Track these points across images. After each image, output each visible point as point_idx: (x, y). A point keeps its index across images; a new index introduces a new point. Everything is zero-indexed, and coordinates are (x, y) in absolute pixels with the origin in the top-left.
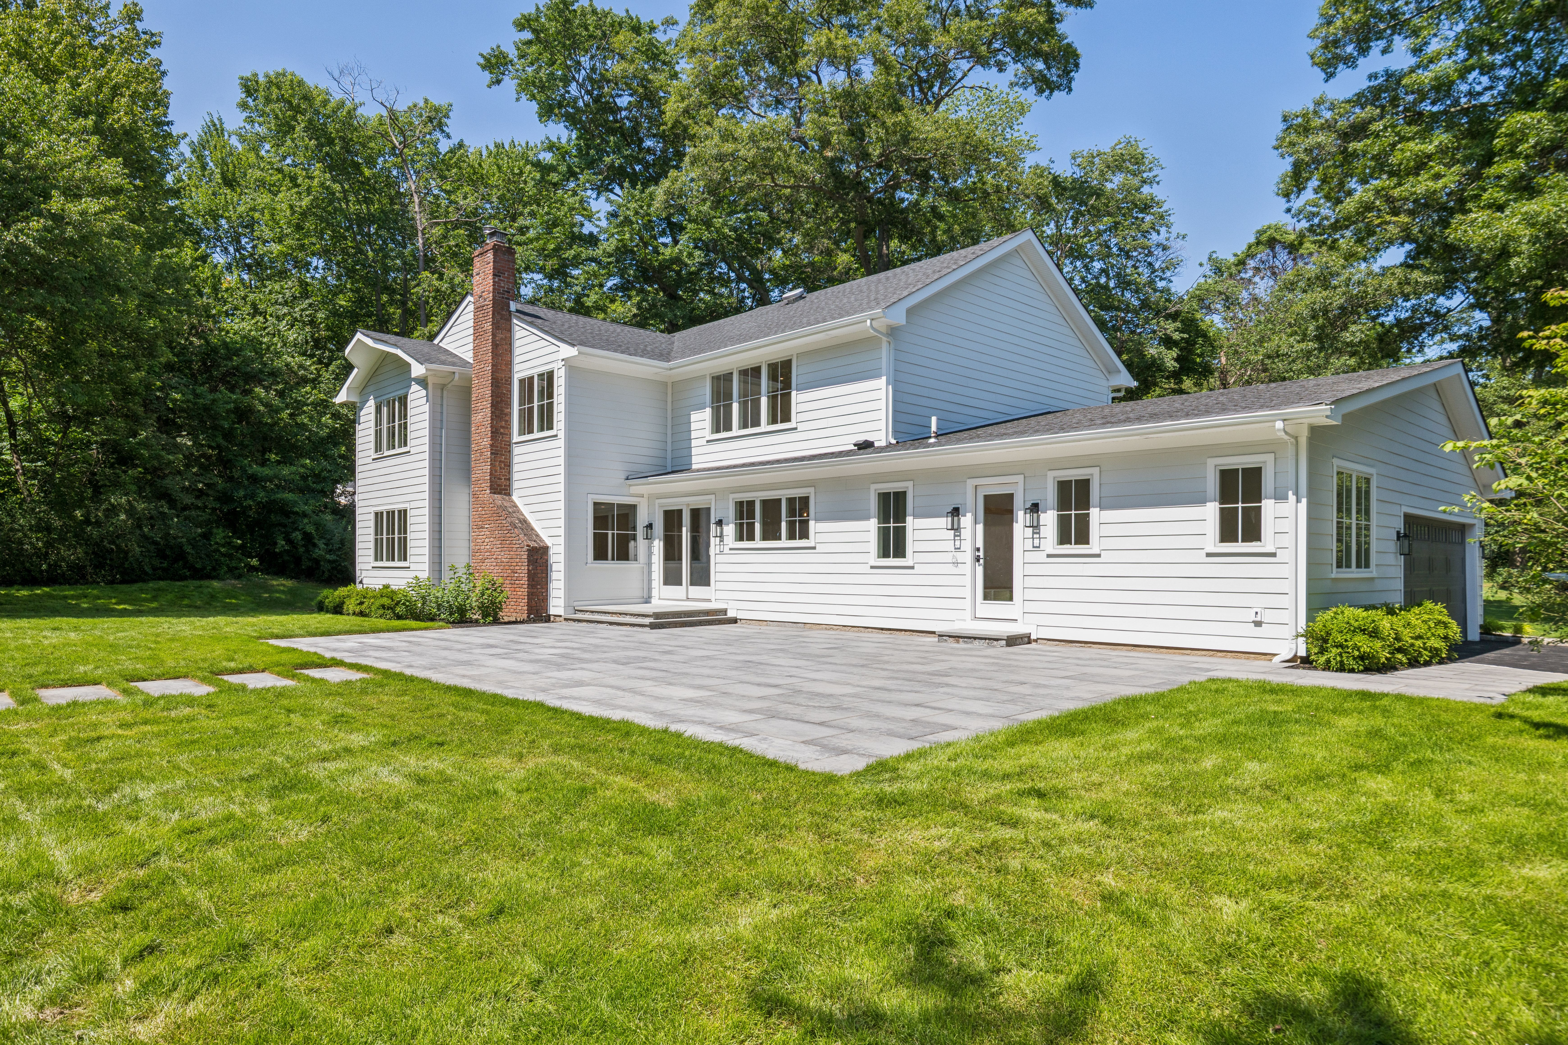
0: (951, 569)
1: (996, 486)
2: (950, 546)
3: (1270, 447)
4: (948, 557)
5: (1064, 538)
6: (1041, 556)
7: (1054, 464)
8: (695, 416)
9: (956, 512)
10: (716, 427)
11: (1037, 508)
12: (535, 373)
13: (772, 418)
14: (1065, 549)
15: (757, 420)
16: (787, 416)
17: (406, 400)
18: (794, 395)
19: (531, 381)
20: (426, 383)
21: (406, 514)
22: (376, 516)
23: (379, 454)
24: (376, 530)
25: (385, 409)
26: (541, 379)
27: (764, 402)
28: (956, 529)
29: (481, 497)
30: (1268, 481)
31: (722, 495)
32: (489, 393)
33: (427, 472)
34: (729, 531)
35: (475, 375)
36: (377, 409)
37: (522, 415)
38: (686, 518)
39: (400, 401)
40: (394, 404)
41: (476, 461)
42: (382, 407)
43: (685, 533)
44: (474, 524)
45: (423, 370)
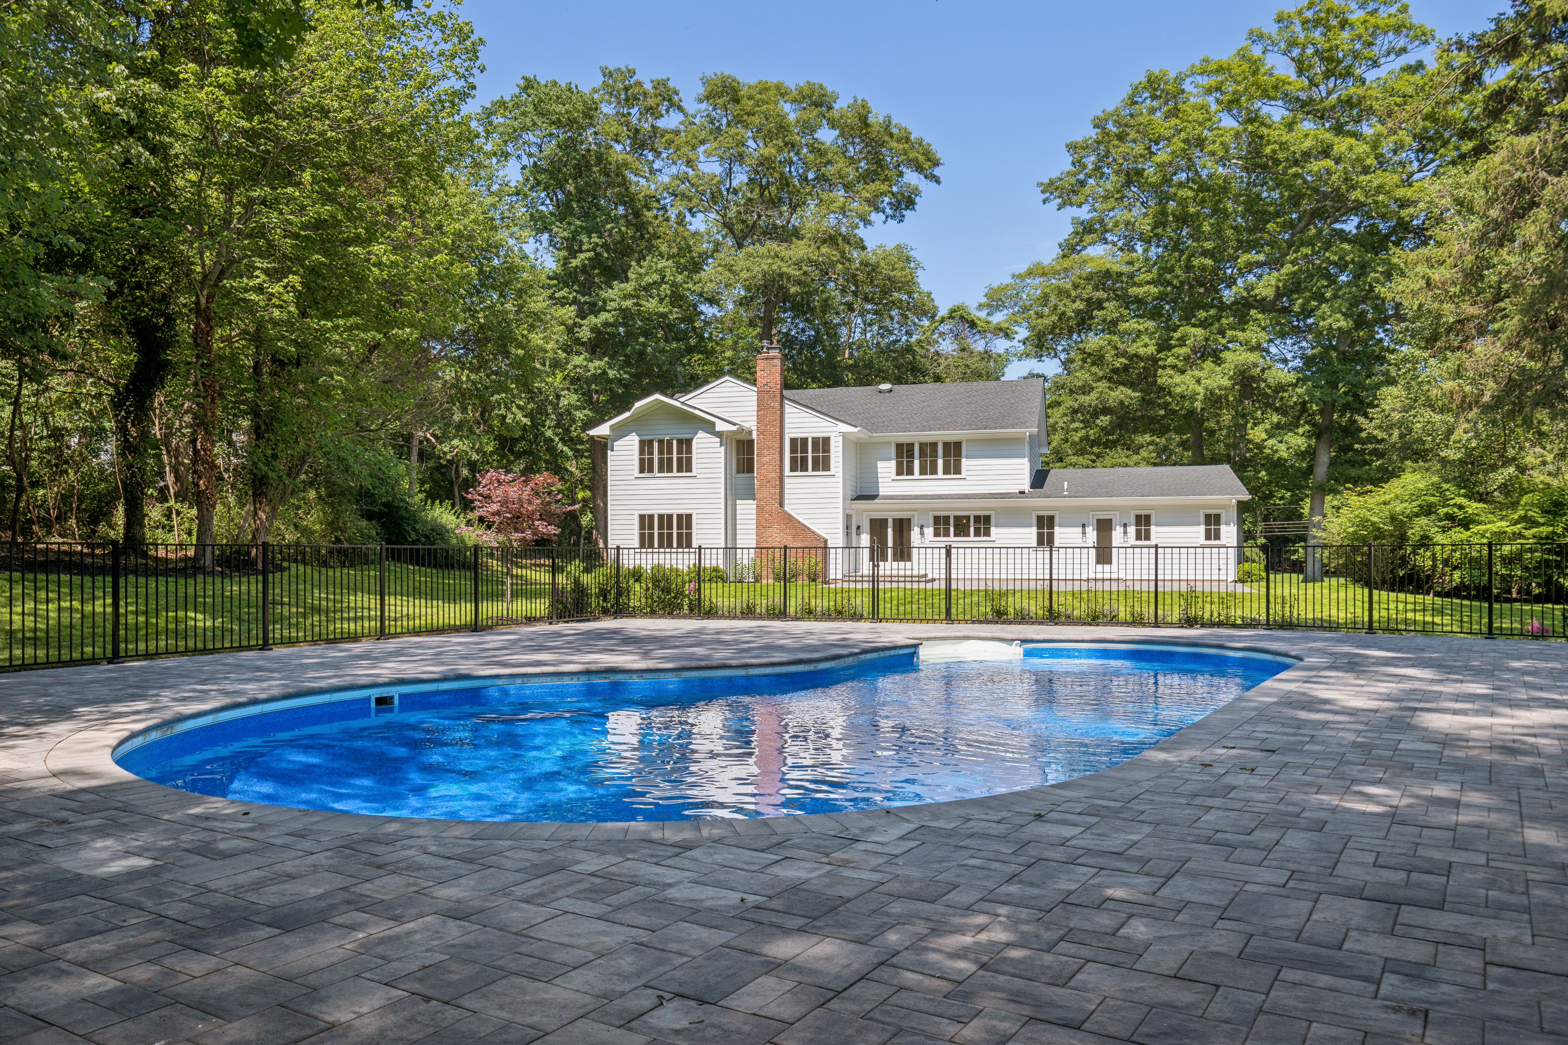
1: (1103, 516)
2: (1081, 540)
3: (1223, 507)
5: (1138, 538)
7: (1134, 508)
8: (880, 465)
9: (1084, 526)
10: (899, 472)
11: (1125, 526)
12: (810, 436)
13: (946, 471)
14: (1139, 543)
15: (934, 471)
16: (958, 471)
17: (689, 442)
18: (964, 460)
19: (804, 441)
20: (719, 435)
21: (689, 517)
22: (642, 517)
23: (646, 475)
24: (642, 527)
25: (656, 445)
26: (815, 441)
27: (940, 462)
28: (1084, 533)
29: (768, 508)
30: (1223, 519)
31: (924, 512)
32: (777, 445)
33: (722, 491)
34: (929, 531)
35: (760, 432)
36: (642, 443)
37: (793, 460)
38: (890, 523)
39: (680, 441)
40: (670, 443)
41: (761, 486)
42: (651, 442)
43: (890, 532)
44: (759, 525)
45: (734, 428)
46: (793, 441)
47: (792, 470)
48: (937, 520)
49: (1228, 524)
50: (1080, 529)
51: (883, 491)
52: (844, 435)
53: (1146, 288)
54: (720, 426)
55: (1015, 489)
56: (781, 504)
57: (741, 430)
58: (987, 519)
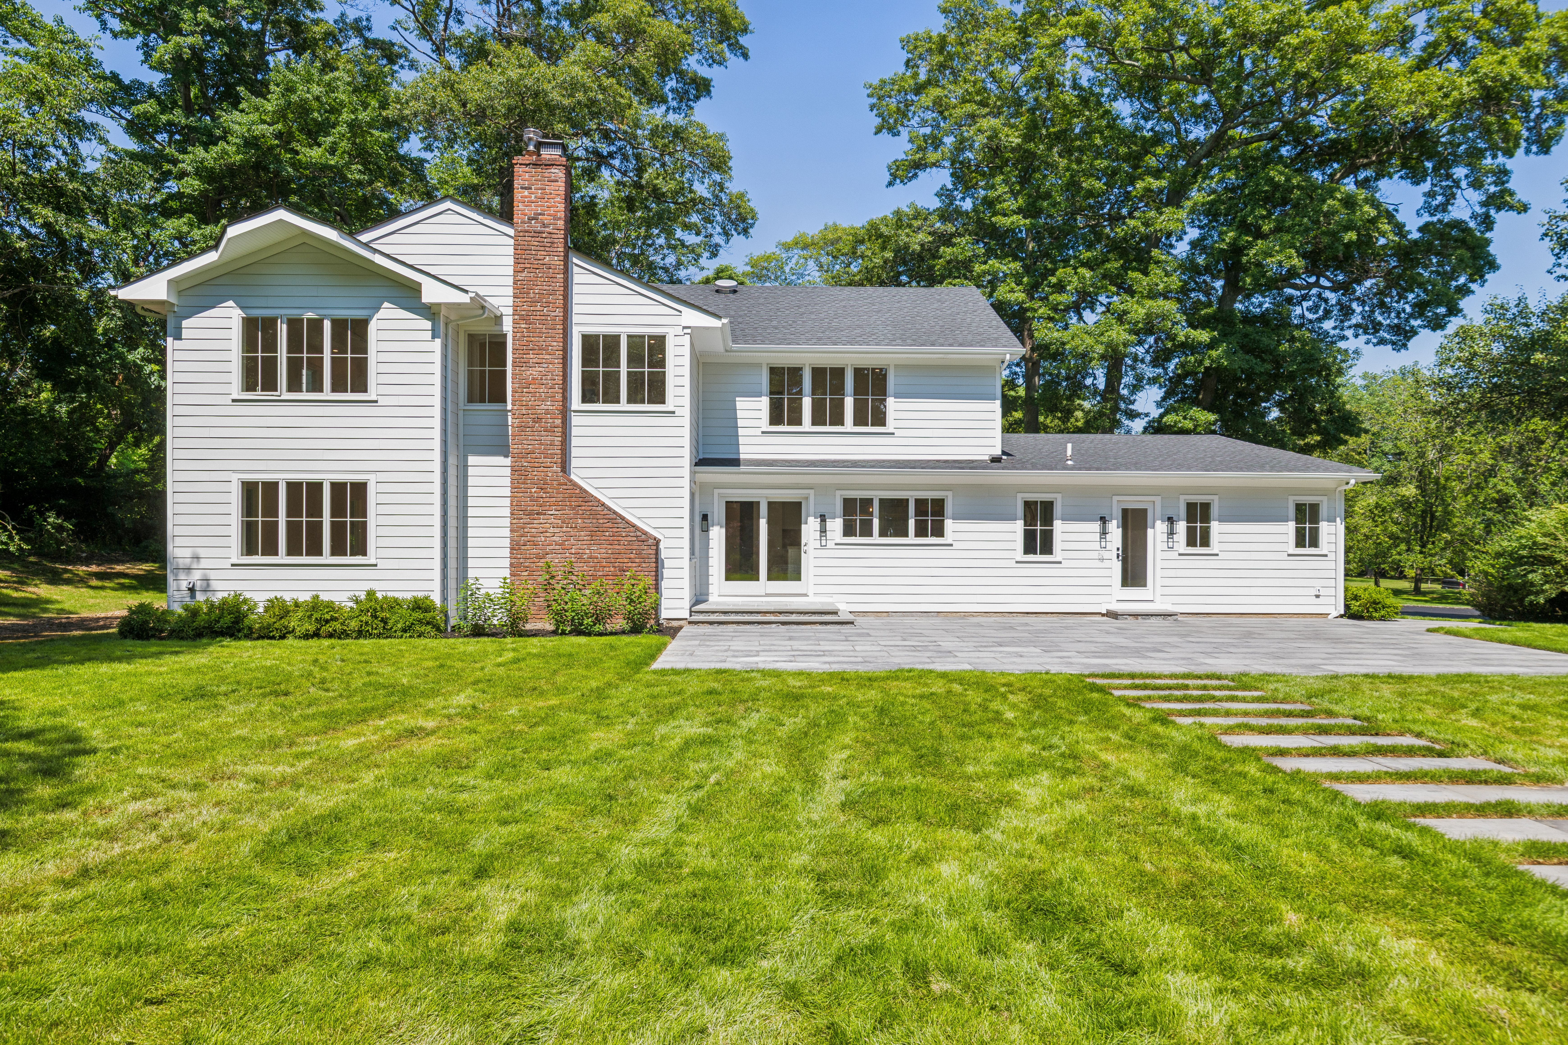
0: (1098, 564)
1: (1133, 503)
2: (1097, 546)
3: (1324, 492)
4: (1095, 555)
5: (1191, 542)
6: (1175, 555)
7: (1185, 491)
8: (743, 404)
9: (1103, 520)
10: (776, 418)
11: (1171, 520)
12: (624, 332)
13: (859, 420)
14: (1191, 550)
15: (838, 419)
16: (880, 419)
17: (360, 327)
18: (890, 402)
19: (612, 342)
20: (430, 312)
21: (360, 489)
22: (249, 489)
23: (258, 394)
24: (249, 507)
25: (283, 330)
26: (635, 341)
27: (849, 402)
28: (1104, 533)
29: (536, 475)
30: (1323, 511)
31: (823, 490)
32: (557, 345)
33: (437, 434)
34: (836, 525)
35: (520, 317)
36: (250, 325)
37: (589, 382)
38: (764, 510)
39: (339, 326)
40: (316, 326)
41: (522, 428)
42: (270, 324)
43: (763, 524)
44: (517, 510)
45: (465, 299)
46: (589, 342)
47: (585, 400)
48: (849, 505)
49: (1331, 520)
50: (1096, 526)
51: (746, 452)
52: (695, 332)
53: (1015, 218)
54: (432, 293)
55: (984, 454)
56: (565, 466)
57: (479, 304)
58: (938, 506)
